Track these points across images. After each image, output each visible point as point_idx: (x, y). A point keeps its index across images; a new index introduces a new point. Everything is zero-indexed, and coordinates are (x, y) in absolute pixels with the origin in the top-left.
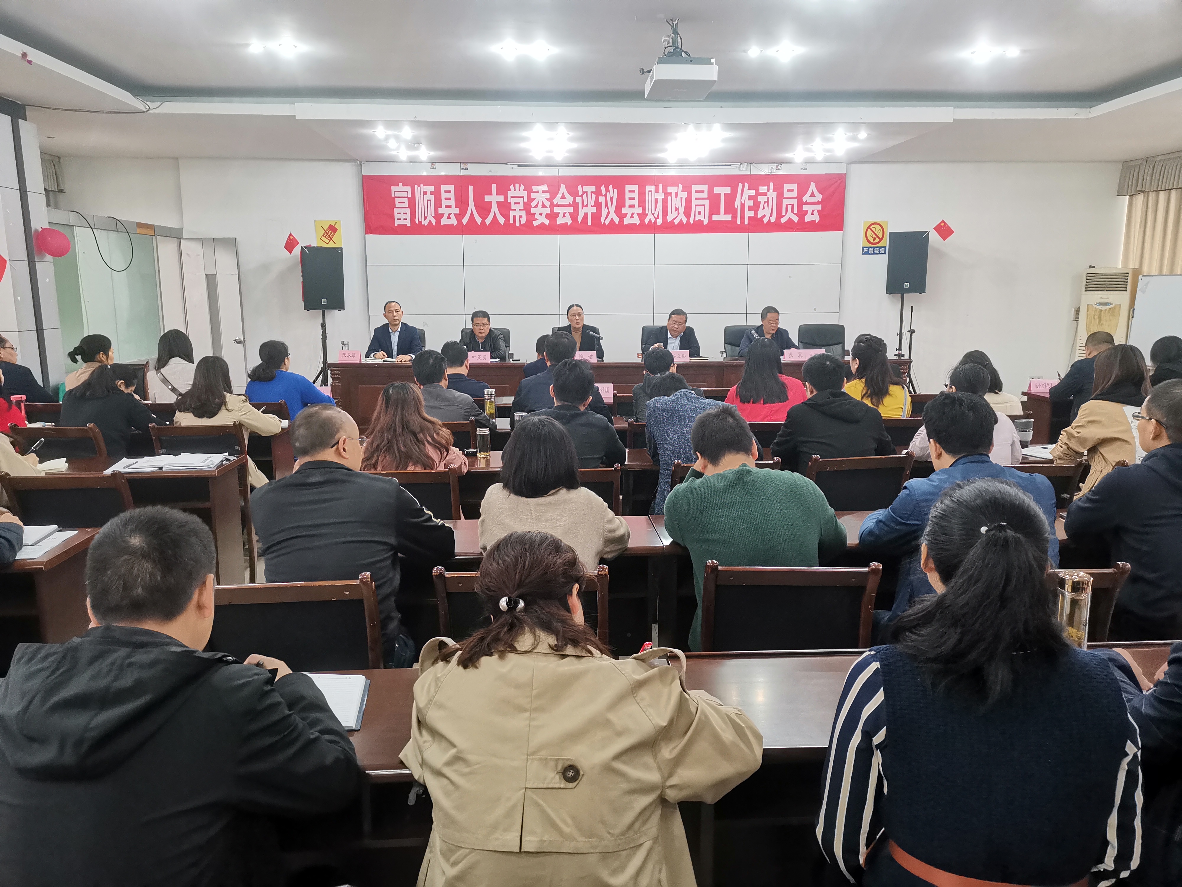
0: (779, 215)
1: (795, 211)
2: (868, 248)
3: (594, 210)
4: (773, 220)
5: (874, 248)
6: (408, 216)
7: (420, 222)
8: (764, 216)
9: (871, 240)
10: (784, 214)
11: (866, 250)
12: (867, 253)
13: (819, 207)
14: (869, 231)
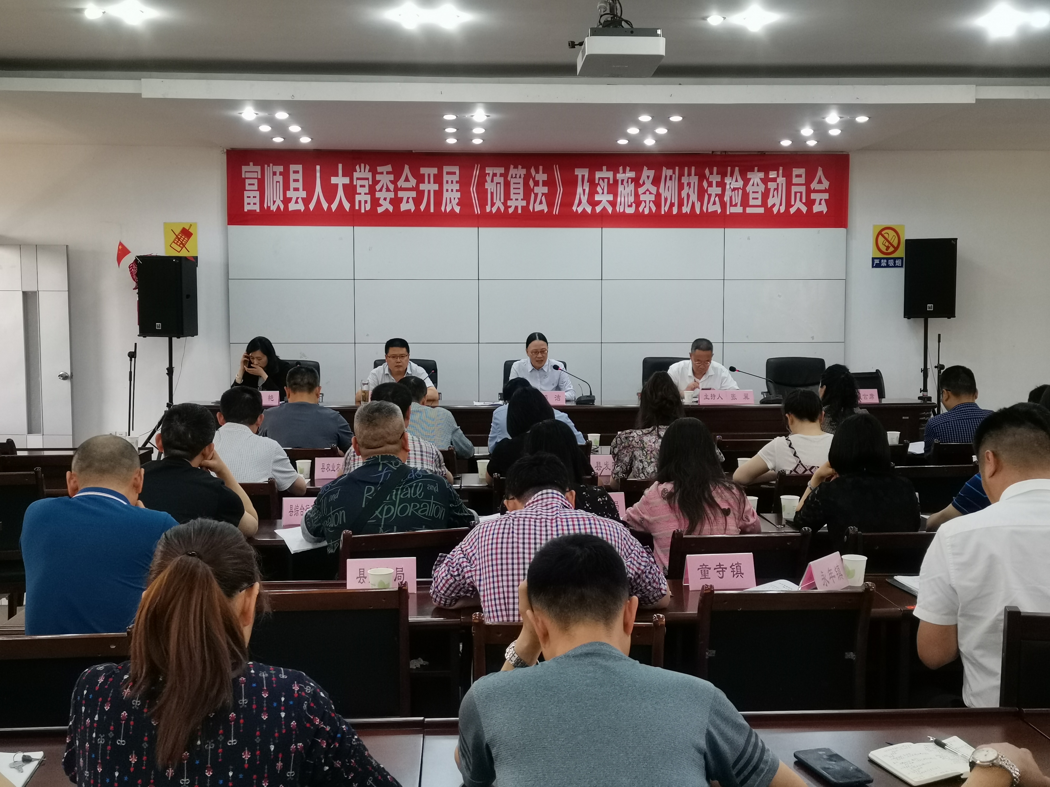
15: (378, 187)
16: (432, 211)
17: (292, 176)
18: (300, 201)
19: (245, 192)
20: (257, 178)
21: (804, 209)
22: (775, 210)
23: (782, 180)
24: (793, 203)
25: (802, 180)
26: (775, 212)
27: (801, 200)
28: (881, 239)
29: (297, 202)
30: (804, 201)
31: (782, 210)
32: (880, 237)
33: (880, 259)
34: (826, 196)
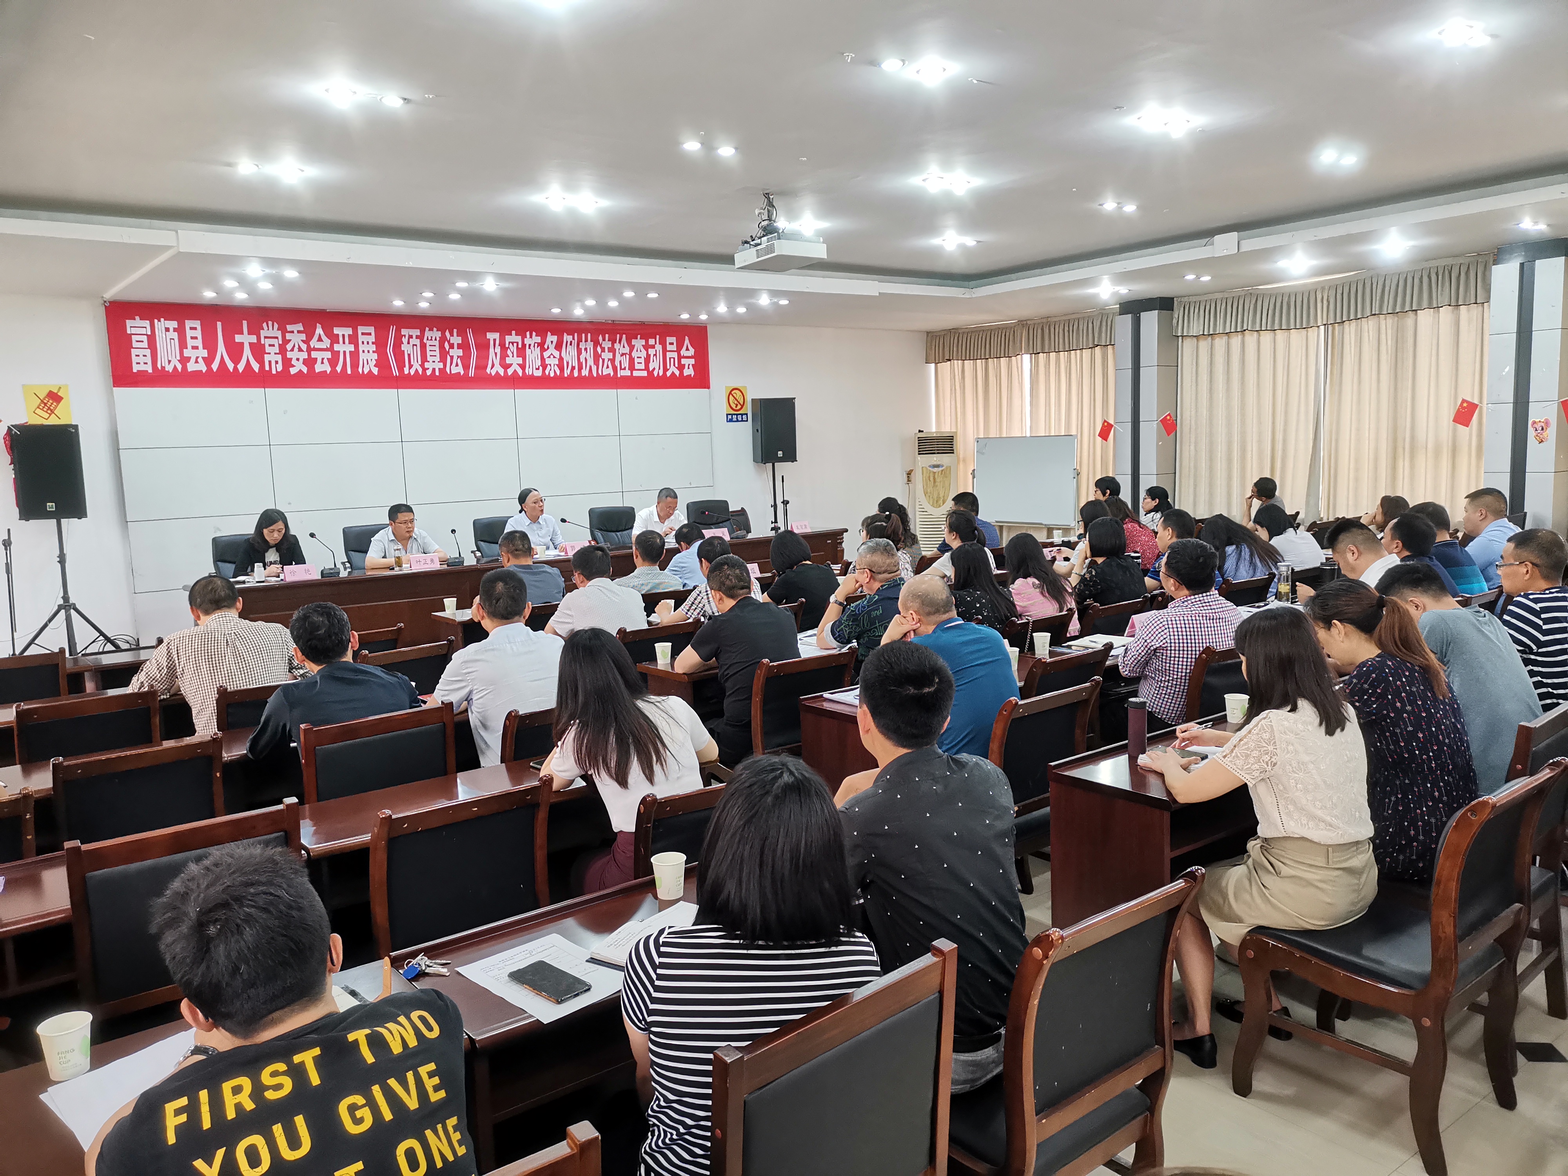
15: (289, 347)
16: (349, 372)
17: (189, 333)
18: (200, 360)
19: (132, 350)
20: (147, 335)
21: (677, 373)
22: (656, 374)
23: (659, 347)
24: (668, 367)
25: (674, 348)
26: (656, 375)
27: (674, 365)
28: (731, 398)
29: (197, 362)
30: (677, 365)
31: (661, 374)
32: (731, 396)
33: (732, 415)
34: (692, 361)
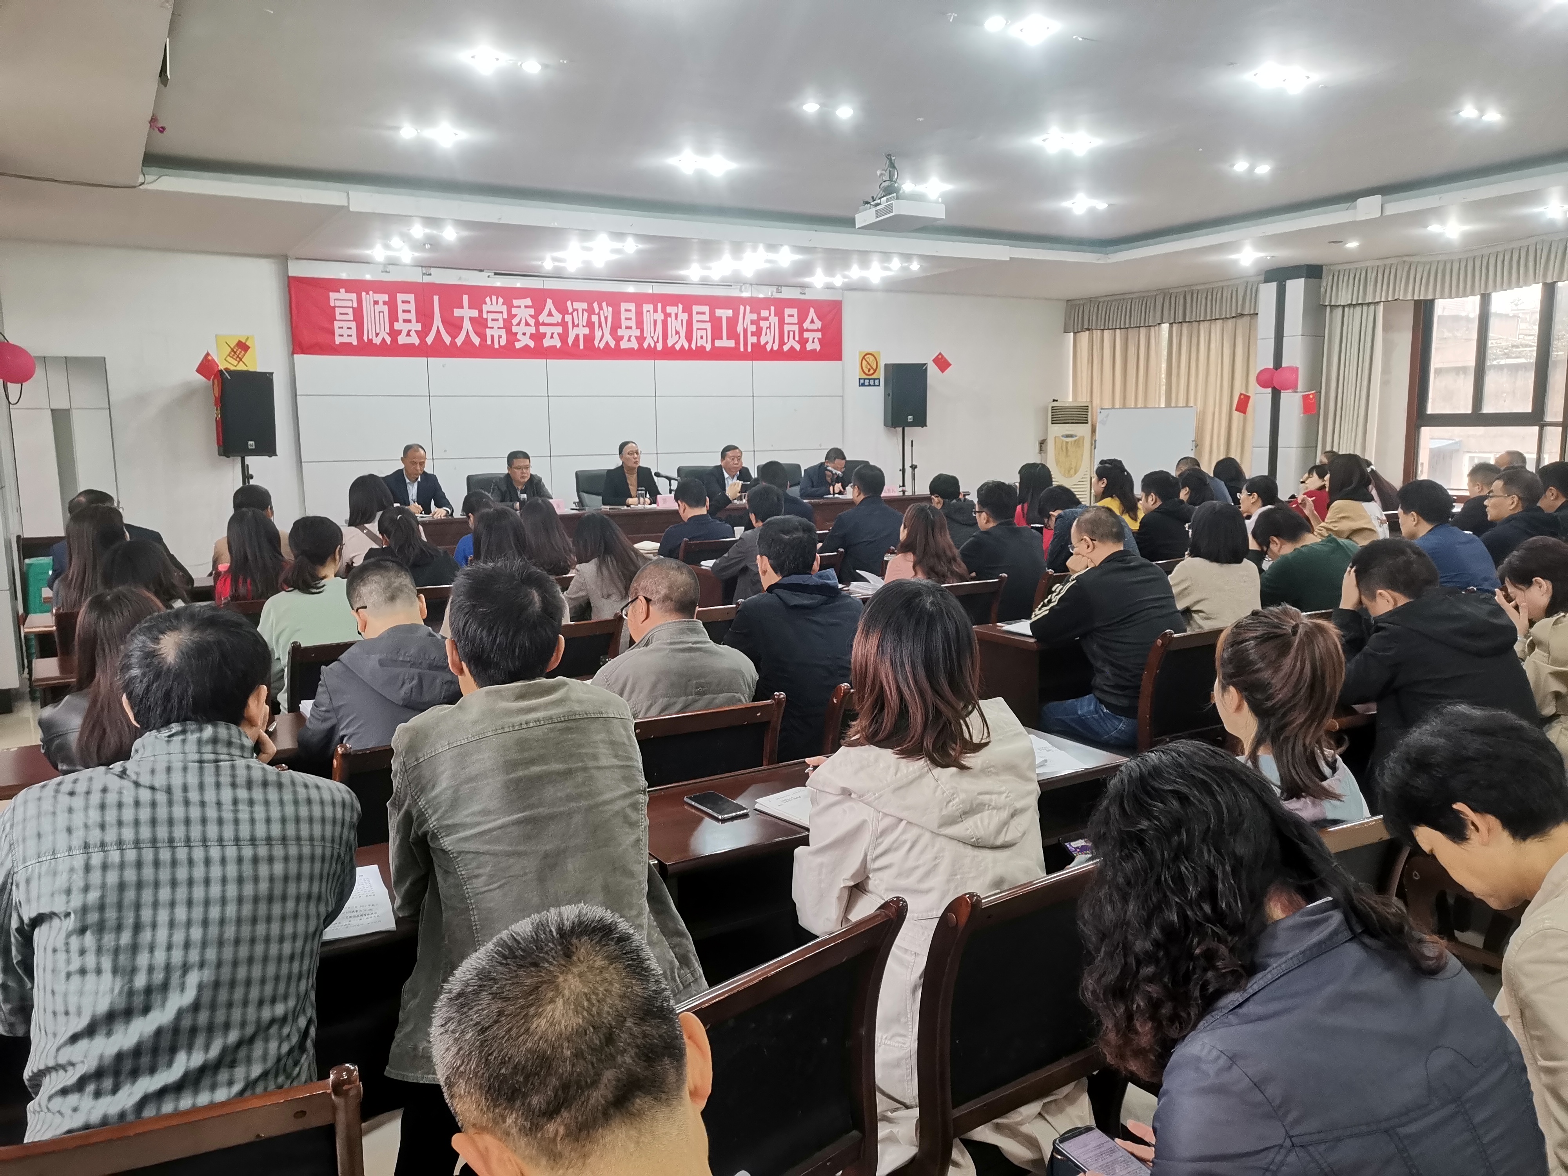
0: (782, 343)
1: (797, 339)
2: (865, 379)
3: (586, 331)
4: (776, 348)
5: (869, 379)
6: (354, 332)
7: (370, 341)
8: (767, 343)
9: (867, 371)
10: (786, 341)
11: (862, 381)
12: (863, 385)
13: (819, 335)
14: (864, 361)
